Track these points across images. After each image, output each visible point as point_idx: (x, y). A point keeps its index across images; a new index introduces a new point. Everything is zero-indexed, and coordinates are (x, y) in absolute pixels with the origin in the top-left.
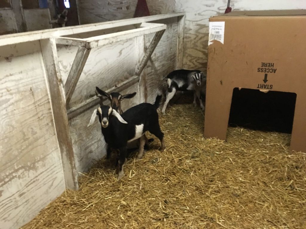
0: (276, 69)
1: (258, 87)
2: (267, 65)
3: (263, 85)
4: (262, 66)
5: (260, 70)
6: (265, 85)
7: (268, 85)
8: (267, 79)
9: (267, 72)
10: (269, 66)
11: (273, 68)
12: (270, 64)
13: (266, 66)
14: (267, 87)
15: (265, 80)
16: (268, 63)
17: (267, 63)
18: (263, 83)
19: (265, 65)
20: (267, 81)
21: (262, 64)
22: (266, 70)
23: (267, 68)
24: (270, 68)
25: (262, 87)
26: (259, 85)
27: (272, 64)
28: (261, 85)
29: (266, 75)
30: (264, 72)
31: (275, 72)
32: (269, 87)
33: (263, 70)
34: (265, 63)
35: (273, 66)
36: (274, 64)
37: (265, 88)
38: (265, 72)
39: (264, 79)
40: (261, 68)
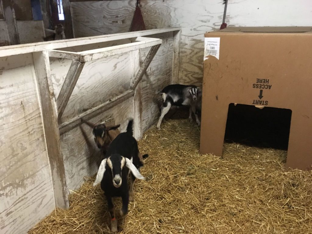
0: (271, 85)
1: (253, 102)
2: (262, 81)
3: (258, 101)
4: (257, 82)
5: (256, 86)
6: (261, 101)
7: (263, 101)
8: (263, 95)
9: (262, 88)
10: (264, 82)
11: (268, 84)
12: (265, 80)
13: (261, 83)
14: (262, 103)
15: (261, 96)
16: (264, 79)
17: (262, 79)
18: (258, 99)
19: (260, 81)
20: (263, 96)
21: (258, 80)
22: (261, 86)
23: (262, 84)
24: (265, 84)
25: (257, 103)
26: (254, 100)
27: (267, 81)
28: (256, 101)
29: (261, 91)
30: (259, 88)
31: (270, 88)
32: (265, 103)
33: (259, 86)
34: (260, 79)
35: (268, 81)
36: (269, 81)
37: (260, 104)
38: (261, 88)
39: (259, 95)
40: (256, 84)
